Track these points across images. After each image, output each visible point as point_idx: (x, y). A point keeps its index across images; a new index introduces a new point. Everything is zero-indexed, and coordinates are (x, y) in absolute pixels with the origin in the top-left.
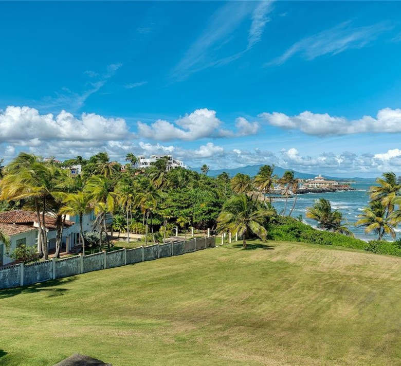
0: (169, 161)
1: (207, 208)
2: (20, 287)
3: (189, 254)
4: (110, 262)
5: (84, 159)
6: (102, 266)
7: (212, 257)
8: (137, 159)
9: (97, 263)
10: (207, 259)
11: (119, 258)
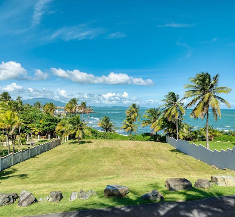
4: (24, 157)
6: (21, 159)
9: (18, 158)
11: (27, 154)
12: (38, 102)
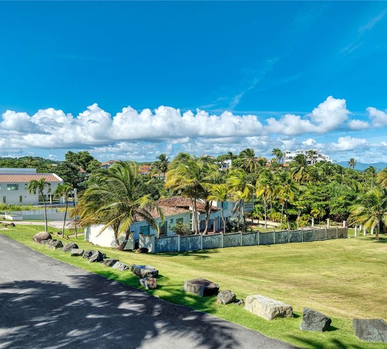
0: (314, 155)
1: (344, 201)
2: (177, 252)
3: (318, 242)
4: (245, 241)
5: (234, 154)
6: (239, 243)
7: (339, 246)
8: (283, 154)
9: (234, 241)
10: (334, 247)
11: (253, 239)
12: (371, 167)
